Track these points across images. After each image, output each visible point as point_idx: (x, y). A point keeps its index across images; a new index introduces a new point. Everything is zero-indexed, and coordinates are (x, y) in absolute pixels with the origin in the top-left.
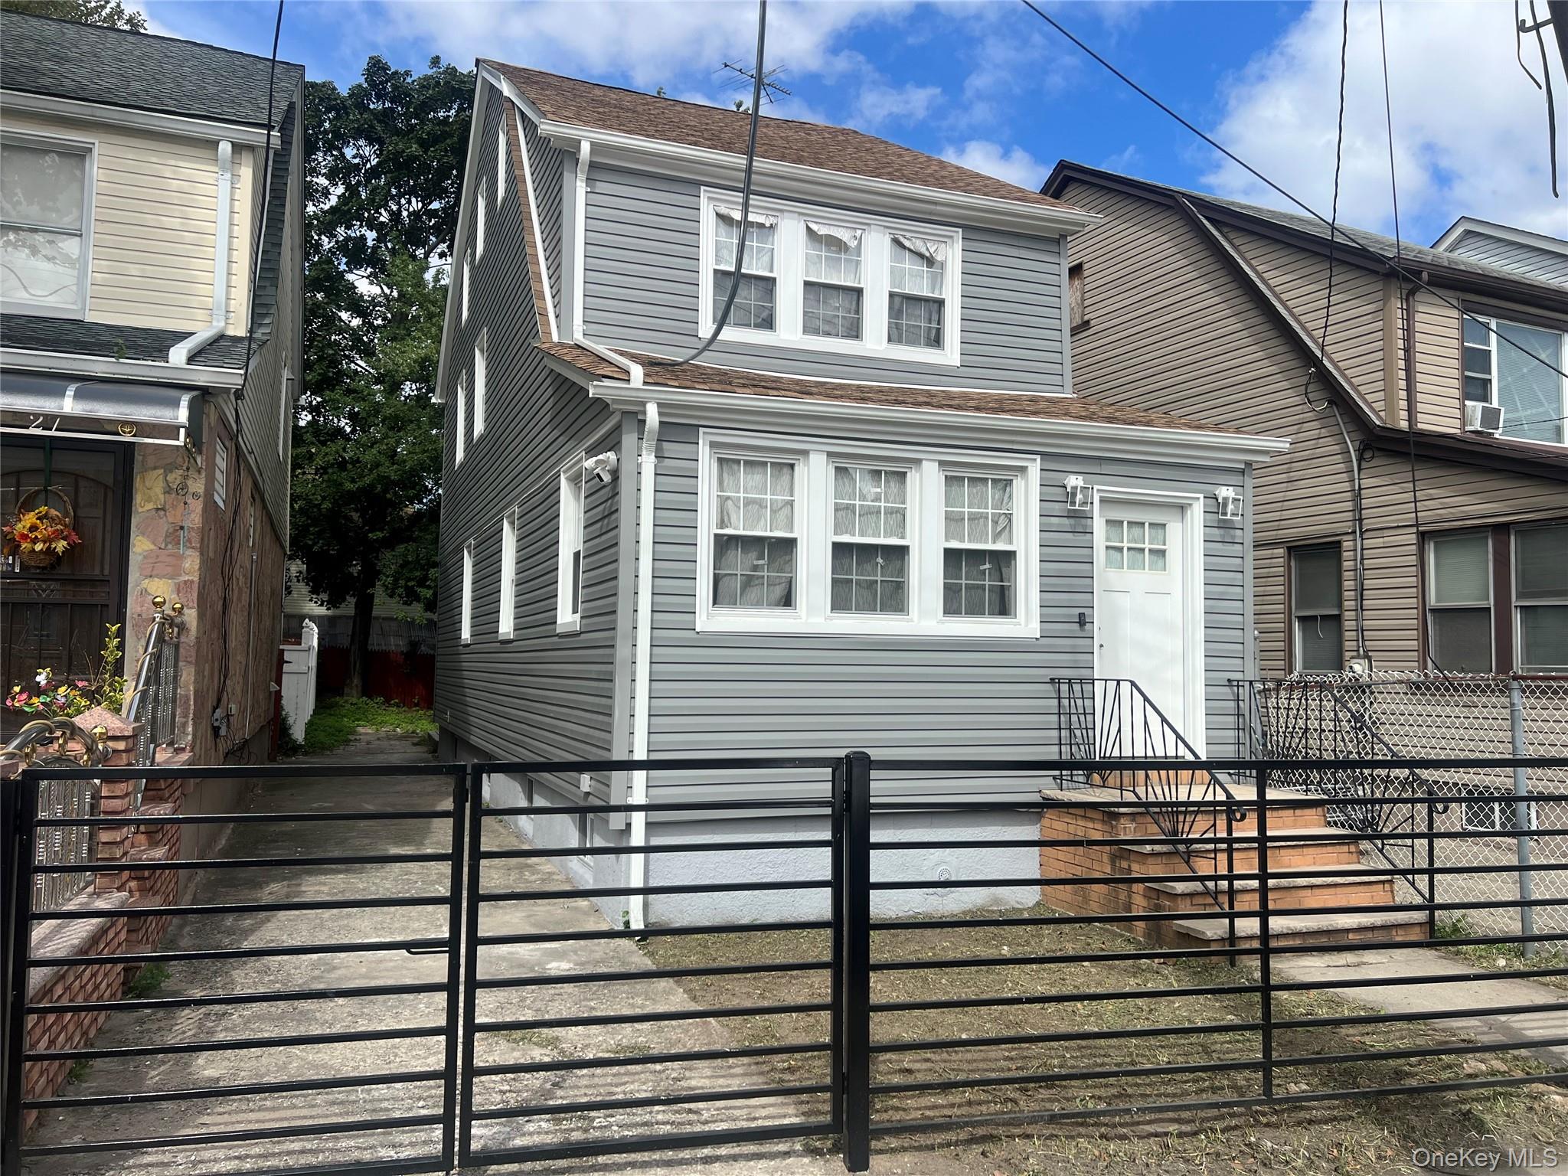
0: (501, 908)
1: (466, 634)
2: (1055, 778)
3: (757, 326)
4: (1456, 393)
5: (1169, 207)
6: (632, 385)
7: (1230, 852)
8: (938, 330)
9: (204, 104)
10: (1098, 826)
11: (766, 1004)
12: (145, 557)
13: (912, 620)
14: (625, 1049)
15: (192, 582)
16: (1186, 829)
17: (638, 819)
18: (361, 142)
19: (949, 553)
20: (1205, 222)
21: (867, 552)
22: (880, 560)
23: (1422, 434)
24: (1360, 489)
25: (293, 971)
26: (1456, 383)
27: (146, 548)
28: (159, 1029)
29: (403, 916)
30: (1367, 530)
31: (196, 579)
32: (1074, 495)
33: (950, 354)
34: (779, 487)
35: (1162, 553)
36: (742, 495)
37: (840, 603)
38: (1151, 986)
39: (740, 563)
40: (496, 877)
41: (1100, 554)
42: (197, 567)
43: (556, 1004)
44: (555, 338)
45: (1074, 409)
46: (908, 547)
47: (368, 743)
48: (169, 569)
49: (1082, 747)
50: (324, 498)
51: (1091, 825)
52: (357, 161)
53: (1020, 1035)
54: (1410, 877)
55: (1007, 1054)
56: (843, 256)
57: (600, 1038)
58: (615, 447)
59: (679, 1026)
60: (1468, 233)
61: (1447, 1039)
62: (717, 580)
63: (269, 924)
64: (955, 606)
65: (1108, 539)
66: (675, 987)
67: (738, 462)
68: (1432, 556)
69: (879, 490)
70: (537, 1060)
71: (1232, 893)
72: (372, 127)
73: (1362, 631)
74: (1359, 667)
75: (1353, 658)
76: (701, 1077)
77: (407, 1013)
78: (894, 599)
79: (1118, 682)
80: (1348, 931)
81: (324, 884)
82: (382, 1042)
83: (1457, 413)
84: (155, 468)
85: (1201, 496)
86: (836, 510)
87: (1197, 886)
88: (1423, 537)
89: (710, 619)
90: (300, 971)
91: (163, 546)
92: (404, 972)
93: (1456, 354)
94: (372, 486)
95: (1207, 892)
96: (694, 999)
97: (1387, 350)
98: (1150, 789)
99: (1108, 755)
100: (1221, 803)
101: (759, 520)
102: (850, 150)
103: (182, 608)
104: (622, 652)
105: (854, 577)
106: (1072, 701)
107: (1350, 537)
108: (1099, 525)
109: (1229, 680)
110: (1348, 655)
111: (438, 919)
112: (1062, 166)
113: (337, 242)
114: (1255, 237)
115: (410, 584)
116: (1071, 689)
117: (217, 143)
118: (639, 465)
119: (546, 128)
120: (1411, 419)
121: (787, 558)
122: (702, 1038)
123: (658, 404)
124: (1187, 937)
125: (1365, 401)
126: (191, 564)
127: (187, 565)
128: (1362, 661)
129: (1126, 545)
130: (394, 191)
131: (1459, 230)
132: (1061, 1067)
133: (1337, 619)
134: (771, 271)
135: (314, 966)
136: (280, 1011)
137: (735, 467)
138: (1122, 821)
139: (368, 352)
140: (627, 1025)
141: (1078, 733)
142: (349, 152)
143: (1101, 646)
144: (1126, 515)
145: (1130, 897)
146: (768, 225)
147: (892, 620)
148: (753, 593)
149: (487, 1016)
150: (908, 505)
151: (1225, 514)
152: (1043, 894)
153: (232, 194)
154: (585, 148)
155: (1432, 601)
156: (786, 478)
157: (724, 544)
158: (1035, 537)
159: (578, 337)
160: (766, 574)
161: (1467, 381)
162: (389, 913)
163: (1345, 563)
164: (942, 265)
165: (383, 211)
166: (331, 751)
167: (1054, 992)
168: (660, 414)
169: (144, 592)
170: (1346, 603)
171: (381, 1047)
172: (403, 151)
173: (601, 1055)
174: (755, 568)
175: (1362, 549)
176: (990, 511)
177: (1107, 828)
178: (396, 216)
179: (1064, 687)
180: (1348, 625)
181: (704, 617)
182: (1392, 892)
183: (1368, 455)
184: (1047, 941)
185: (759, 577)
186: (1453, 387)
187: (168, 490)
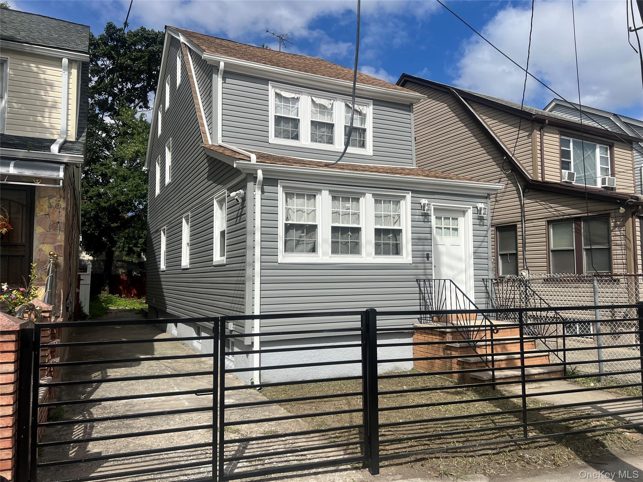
0: (196, 379)
1: (163, 267)
2: (418, 319)
3: (292, 138)
4: (559, 167)
5: (448, 93)
6: (251, 163)
7: (492, 345)
8: (364, 141)
9: (54, 42)
10: (438, 337)
11: (318, 412)
12: (41, 235)
13: (363, 257)
14: (268, 432)
15: (61, 245)
16: (474, 337)
17: (257, 340)
18: (106, 59)
19: (377, 230)
20: (462, 99)
21: (344, 230)
22: (350, 233)
23: (547, 183)
24: (524, 204)
25: (116, 408)
26: (558, 163)
27: (41, 231)
28: (67, 434)
29: (156, 384)
30: (527, 220)
31: (63, 244)
32: (424, 207)
33: (369, 150)
34: (310, 204)
35: (456, 230)
36: (295, 207)
37: (335, 251)
38: (464, 399)
39: (295, 235)
40: (190, 367)
41: (434, 230)
42: (63, 239)
43: (233, 416)
44: (210, 143)
45: (420, 172)
46: (361, 228)
47: (116, 313)
48: (52, 240)
49: (430, 306)
50: (92, 210)
51: (434, 337)
52: (103, 66)
53: (421, 419)
54: (556, 353)
55: (419, 427)
56: (326, 111)
57: (256, 429)
58: (244, 187)
59: (287, 423)
60: (557, 105)
61: (581, 414)
62: (286, 242)
63: (98, 389)
64: (379, 251)
65: (436, 224)
66: (279, 407)
67: (293, 194)
68: (551, 230)
69: (349, 205)
70: (233, 438)
71: (493, 361)
72: (110, 52)
73: (526, 259)
74: (525, 273)
75: (522, 270)
76: (302, 442)
77: (172, 422)
78: (355, 248)
79: (445, 280)
80: (535, 375)
81: (117, 372)
82: (166, 434)
83: (559, 175)
84: (44, 197)
85: (471, 207)
86: (333, 213)
87: (478, 359)
88: (549, 222)
89: (283, 258)
90: (120, 407)
91: (48, 230)
92: (165, 406)
93: (558, 151)
94: (114, 204)
95: (483, 362)
96: (289, 412)
97: (533, 150)
98: (458, 322)
99: (441, 309)
100: (488, 326)
101: (302, 217)
102: (323, 68)
103: (57, 256)
104: (248, 272)
105: (340, 240)
106: (425, 288)
107: (520, 223)
108: (433, 218)
109: (483, 279)
110: (520, 269)
111: (171, 384)
112: (404, 76)
113: (95, 101)
114: (481, 105)
115: (130, 246)
116: (425, 284)
117: (62, 59)
118: (255, 195)
119: (205, 56)
120: (543, 177)
121: (314, 233)
122: (297, 426)
123: (262, 170)
124: (476, 379)
125: (525, 170)
126: (61, 237)
127: (59, 238)
128: (525, 271)
129: (443, 226)
130: (120, 80)
131: (554, 104)
132: (441, 431)
133: (516, 255)
134: (297, 116)
135: (125, 405)
136: (117, 424)
137: (292, 196)
138: (448, 335)
139: (109, 148)
140: (266, 423)
141: (428, 301)
142: (100, 63)
143: (435, 266)
144: (443, 215)
145: (451, 365)
146: (296, 98)
147: (355, 257)
148: (300, 247)
149: (206, 422)
150: (361, 211)
151: (480, 214)
152: (415, 365)
153: (69, 80)
154: (222, 65)
155: (552, 247)
156: (313, 200)
157: (288, 228)
158: (409, 223)
159: (220, 142)
160: (305, 239)
161: (562, 162)
162: (150, 383)
163: (518, 233)
164: (365, 115)
165: (115, 88)
166: (101, 317)
167: (429, 402)
168: (263, 174)
169: (40, 250)
170: (519, 248)
171: (166, 437)
172: (124, 63)
173: (258, 435)
174: (301, 237)
175: (525, 227)
176: (392, 213)
177: (441, 338)
178: (121, 91)
179: (422, 283)
180: (520, 257)
181: (281, 257)
182: (549, 359)
183: (527, 191)
184: (420, 383)
185: (302, 241)
186: (557, 164)
187: (50, 207)
